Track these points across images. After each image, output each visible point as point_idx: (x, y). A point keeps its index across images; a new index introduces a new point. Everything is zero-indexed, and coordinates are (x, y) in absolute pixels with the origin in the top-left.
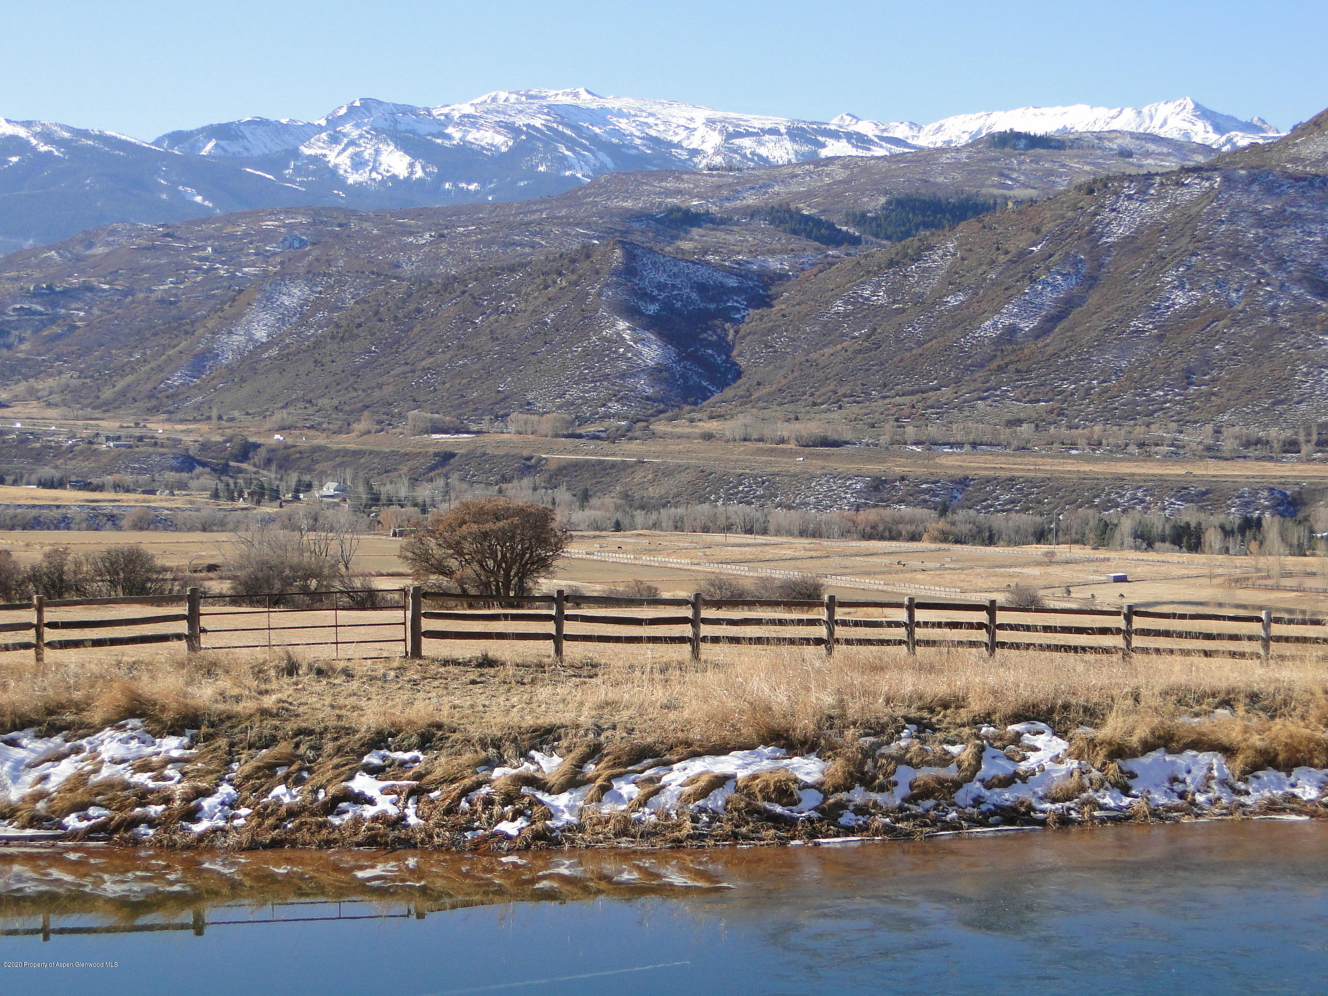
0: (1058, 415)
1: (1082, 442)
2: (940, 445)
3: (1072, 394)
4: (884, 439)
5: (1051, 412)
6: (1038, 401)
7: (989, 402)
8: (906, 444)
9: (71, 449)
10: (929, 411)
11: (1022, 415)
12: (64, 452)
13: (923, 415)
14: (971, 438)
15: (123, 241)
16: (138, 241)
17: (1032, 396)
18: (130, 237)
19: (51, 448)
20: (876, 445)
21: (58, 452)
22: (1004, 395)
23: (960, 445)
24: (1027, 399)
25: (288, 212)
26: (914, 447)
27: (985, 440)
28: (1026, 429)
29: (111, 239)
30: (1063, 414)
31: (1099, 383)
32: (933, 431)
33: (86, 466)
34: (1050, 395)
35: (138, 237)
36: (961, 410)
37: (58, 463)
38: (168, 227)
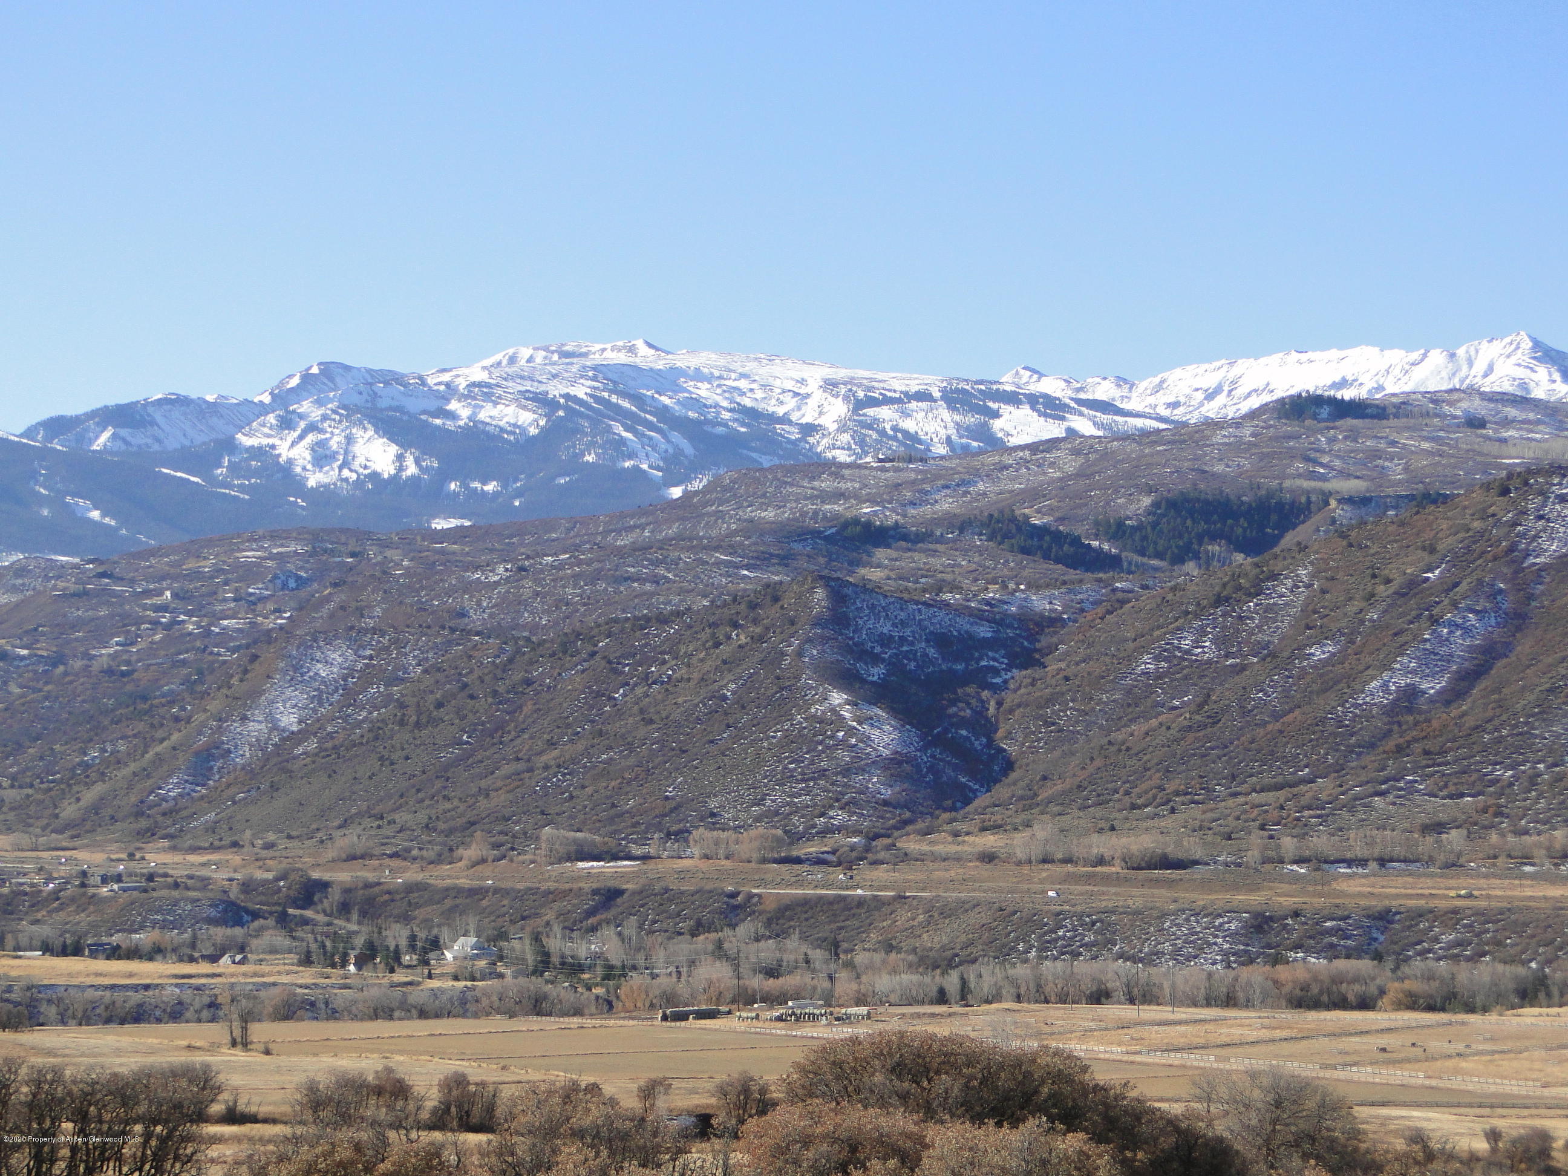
0: (1496, 815)
1: (1540, 854)
2: (1333, 862)
3: (1511, 785)
4: (1252, 856)
5: (1485, 811)
6: (1462, 795)
7: (1390, 798)
8: (1283, 862)
9: (55, 895)
10: (1306, 813)
11: (1442, 817)
12: (46, 900)
13: (1298, 819)
14: (1377, 851)
15: (38, 584)
16: (61, 584)
17: (1452, 789)
18: (47, 578)
19: (26, 894)
20: (1239, 865)
21: (37, 900)
22: (1410, 788)
23: (1362, 862)
24: (1445, 793)
25: (274, 536)
26: (1295, 867)
27: (1395, 854)
28: (1455, 838)
29: (19, 581)
30: (1501, 814)
31: (1548, 767)
32: (1321, 842)
33: (83, 919)
34: (1478, 787)
35: (58, 577)
36: (1352, 810)
37: (39, 916)
38: (102, 563)
